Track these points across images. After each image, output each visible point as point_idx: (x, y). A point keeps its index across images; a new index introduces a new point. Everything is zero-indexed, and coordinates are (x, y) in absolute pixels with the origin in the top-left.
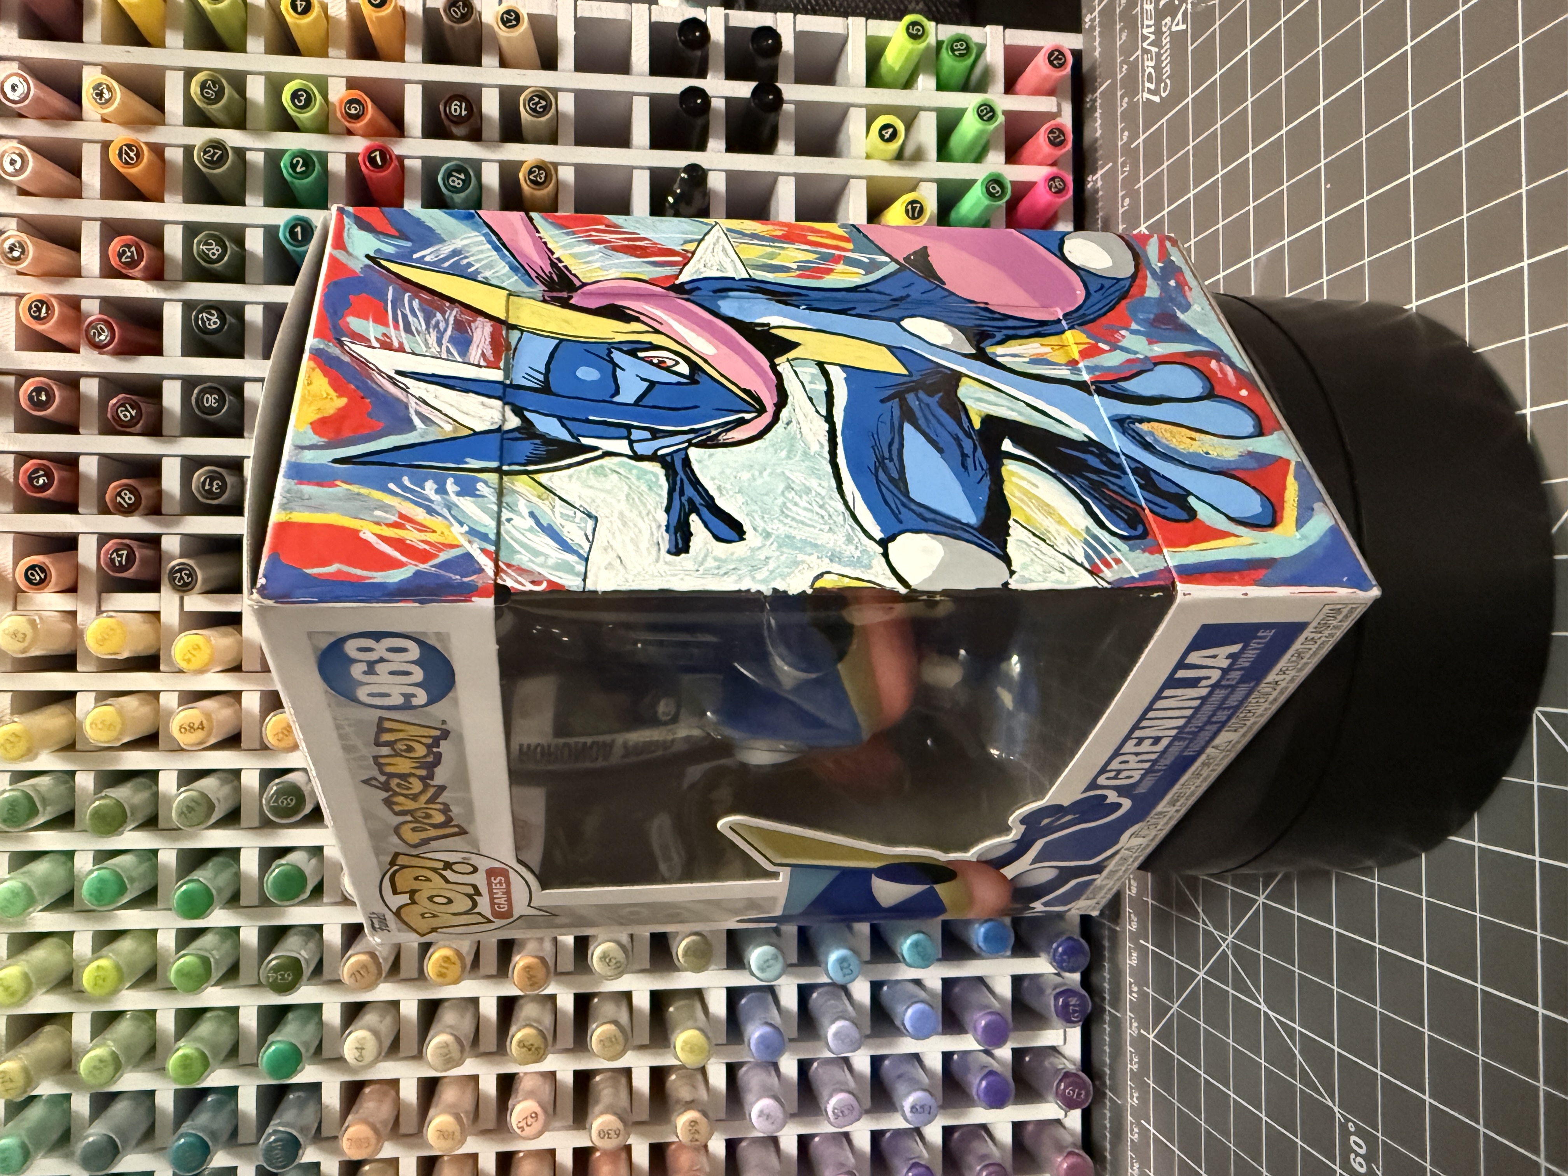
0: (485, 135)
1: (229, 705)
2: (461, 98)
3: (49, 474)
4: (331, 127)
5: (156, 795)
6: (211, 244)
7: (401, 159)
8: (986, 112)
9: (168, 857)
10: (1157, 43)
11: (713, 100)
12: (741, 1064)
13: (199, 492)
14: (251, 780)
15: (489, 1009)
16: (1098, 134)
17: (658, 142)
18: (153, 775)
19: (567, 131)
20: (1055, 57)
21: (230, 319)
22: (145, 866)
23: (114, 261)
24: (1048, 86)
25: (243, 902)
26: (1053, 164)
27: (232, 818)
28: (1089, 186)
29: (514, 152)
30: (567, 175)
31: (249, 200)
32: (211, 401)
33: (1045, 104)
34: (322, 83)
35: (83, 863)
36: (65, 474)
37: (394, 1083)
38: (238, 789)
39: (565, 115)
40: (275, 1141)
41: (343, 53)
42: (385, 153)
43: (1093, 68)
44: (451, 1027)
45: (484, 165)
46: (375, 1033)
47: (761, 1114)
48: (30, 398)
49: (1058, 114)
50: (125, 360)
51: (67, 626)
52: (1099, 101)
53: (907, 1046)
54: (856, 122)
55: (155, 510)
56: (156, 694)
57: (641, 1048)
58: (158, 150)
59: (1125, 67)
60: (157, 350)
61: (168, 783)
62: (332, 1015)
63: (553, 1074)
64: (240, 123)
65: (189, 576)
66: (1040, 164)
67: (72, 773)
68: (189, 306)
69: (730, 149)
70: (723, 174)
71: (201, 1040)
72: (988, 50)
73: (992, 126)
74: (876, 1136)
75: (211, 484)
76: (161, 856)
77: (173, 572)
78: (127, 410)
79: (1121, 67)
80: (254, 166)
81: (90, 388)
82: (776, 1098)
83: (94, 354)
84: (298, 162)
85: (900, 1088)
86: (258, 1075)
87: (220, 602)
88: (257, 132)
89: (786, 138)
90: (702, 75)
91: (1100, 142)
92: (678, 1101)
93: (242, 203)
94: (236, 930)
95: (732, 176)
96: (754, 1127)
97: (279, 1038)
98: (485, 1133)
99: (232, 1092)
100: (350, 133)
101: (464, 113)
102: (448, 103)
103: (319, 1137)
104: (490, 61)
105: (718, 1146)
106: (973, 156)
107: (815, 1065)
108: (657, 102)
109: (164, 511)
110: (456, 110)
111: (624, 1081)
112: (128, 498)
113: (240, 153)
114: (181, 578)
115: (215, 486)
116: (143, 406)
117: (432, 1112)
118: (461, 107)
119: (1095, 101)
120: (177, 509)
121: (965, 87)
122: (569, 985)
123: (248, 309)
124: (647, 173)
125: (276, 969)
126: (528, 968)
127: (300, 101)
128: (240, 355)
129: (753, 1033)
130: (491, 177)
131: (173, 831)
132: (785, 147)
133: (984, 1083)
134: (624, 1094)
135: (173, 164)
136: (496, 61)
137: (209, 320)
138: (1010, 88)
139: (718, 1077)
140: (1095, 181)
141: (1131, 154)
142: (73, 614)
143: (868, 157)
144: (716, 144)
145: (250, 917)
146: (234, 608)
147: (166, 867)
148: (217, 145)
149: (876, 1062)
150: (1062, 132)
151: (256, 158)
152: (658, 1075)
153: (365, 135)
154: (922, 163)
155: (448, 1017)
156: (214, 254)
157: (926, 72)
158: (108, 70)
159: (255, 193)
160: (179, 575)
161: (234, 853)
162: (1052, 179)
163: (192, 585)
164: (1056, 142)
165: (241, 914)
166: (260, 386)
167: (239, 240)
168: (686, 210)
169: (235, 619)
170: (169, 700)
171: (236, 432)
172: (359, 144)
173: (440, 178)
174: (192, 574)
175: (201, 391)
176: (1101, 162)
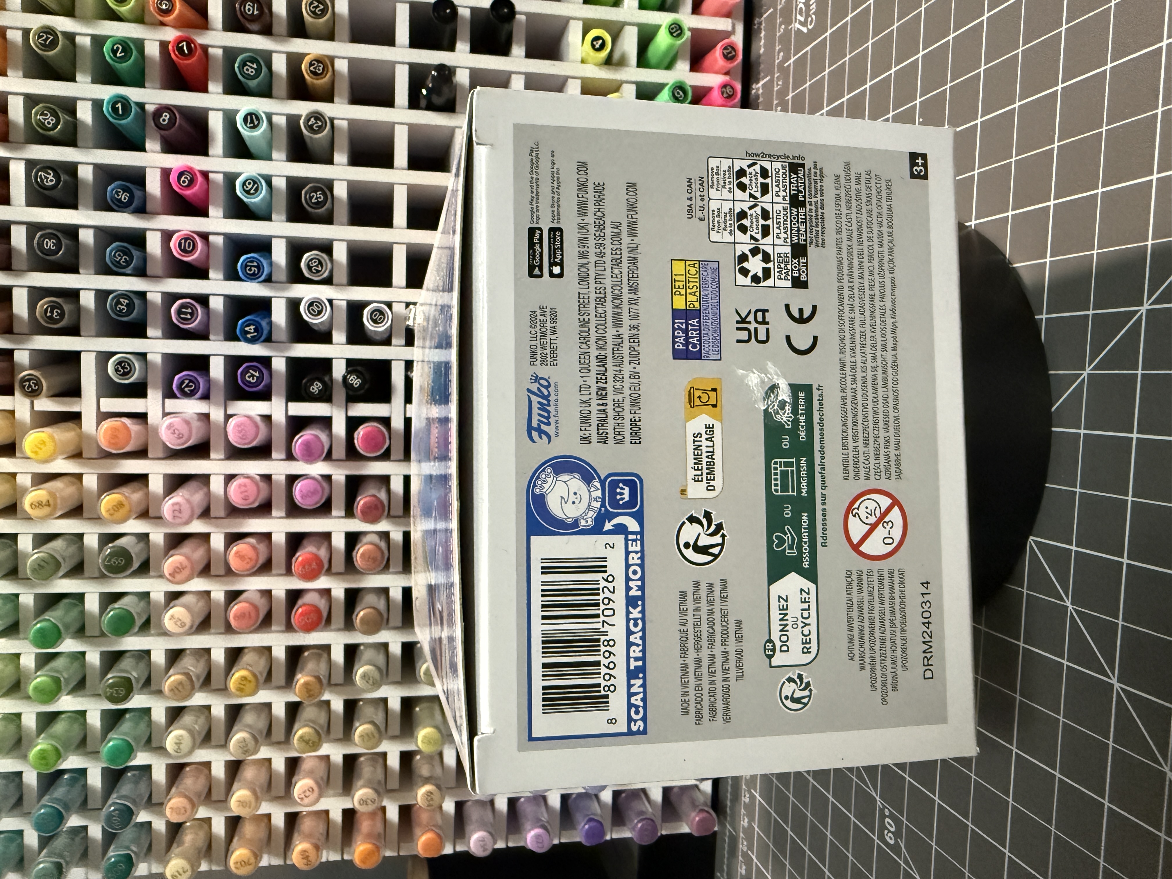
0: (275, 29)
1: (73, 484)
4: (147, 19)
5: (15, 552)
6: (47, 115)
7: (205, 48)
8: (676, 30)
9: (27, 599)
11: (460, 10)
13: (42, 317)
14: (91, 541)
15: (279, 711)
16: (762, 50)
17: (415, 42)
18: (13, 537)
19: (343, 29)
21: (65, 177)
22: (9, 607)
24: (725, 10)
25: (88, 633)
26: (727, 73)
27: (77, 570)
28: (754, 92)
29: (299, 45)
30: (342, 66)
31: (79, 77)
32: (50, 244)
33: (723, 24)
37: (208, 765)
38: (81, 547)
39: (341, 16)
40: (114, 810)
42: (191, 43)
44: (250, 726)
45: (274, 56)
46: (190, 731)
49: (733, 32)
52: (764, 25)
54: (574, 33)
55: (8, 331)
56: (13, 475)
57: (394, 738)
58: (2, 32)
60: (6, 200)
61: (25, 544)
62: (159, 715)
63: (328, 757)
64: (69, 12)
65: (36, 384)
66: (717, 72)
68: (30, 164)
69: (474, 50)
70: (468, 71)
71: (54, 736)
73: (679, 42)
74: (565, 798)
75: (52, 312)
76: (22, 600)
77: (23, 380)
80: (83, 48)
84: (118, 48)
86: (100, 761)
87: (64, 404)
88: (84, 19)
89: (518, 43)
91: (762, 58)
92: (421, 776)
93: (73, 80)
94: (83, 654)
95: (475, 72)
97: (117, 736)
98: (277, 799)
99: (83, 772)
100: (163, 24)
101: (256, 12)
102: (243, 4)
103: (150, 803)
105: (449, 806)
106: (665, 64)
108: (416, 9)
109: (15, 331)
110: (249, 10)
111: (381, 761)
113: (70, 37)
114: (30, 386)
115: (55, 314)
117: (236, 786)
118: (253, 7)
119: (760, 24)
120: (26, 330)
121: (661, 8)
122: (338, 693)
123: (80, 168)
124: (407, 67)
125: (111, 686)
126: (306, 684)
128: (74, 206)
130: (280, 65)
131: (28, 580)
132: (518, 50)
134: (380, 771)
135: (14, 44)
137: (46, 177)
138: (696, 10)
139: (451, 757)
140: (758, 88)
141: (784, 71)
143: (583, 61)
144: (463, 46)
145: (92, 644)
146: (75, 409)
147: (26, 607)
148: (49, 31)
150: (733, 49)
151: (83, 41)
152: (406, 758)
153: (174, 27)
154: (625, 68)
155: (248, 718)
156: (49, 123)
159: (84, 72)
160: (28, 383)
161: (80, 597)
162: (724, 86)
163: (39, 391)
164: (729, 57)
165: (86, 642)
166: (91, 232)
167: (73, 112)
168: (437, 100)
169: (76, 417)
170: (24, 480)
171: (74, 269)
172: (170, 34)
173: (236, 65)
174: (38, 383)
175: (41, 236)
176: (762, 74)
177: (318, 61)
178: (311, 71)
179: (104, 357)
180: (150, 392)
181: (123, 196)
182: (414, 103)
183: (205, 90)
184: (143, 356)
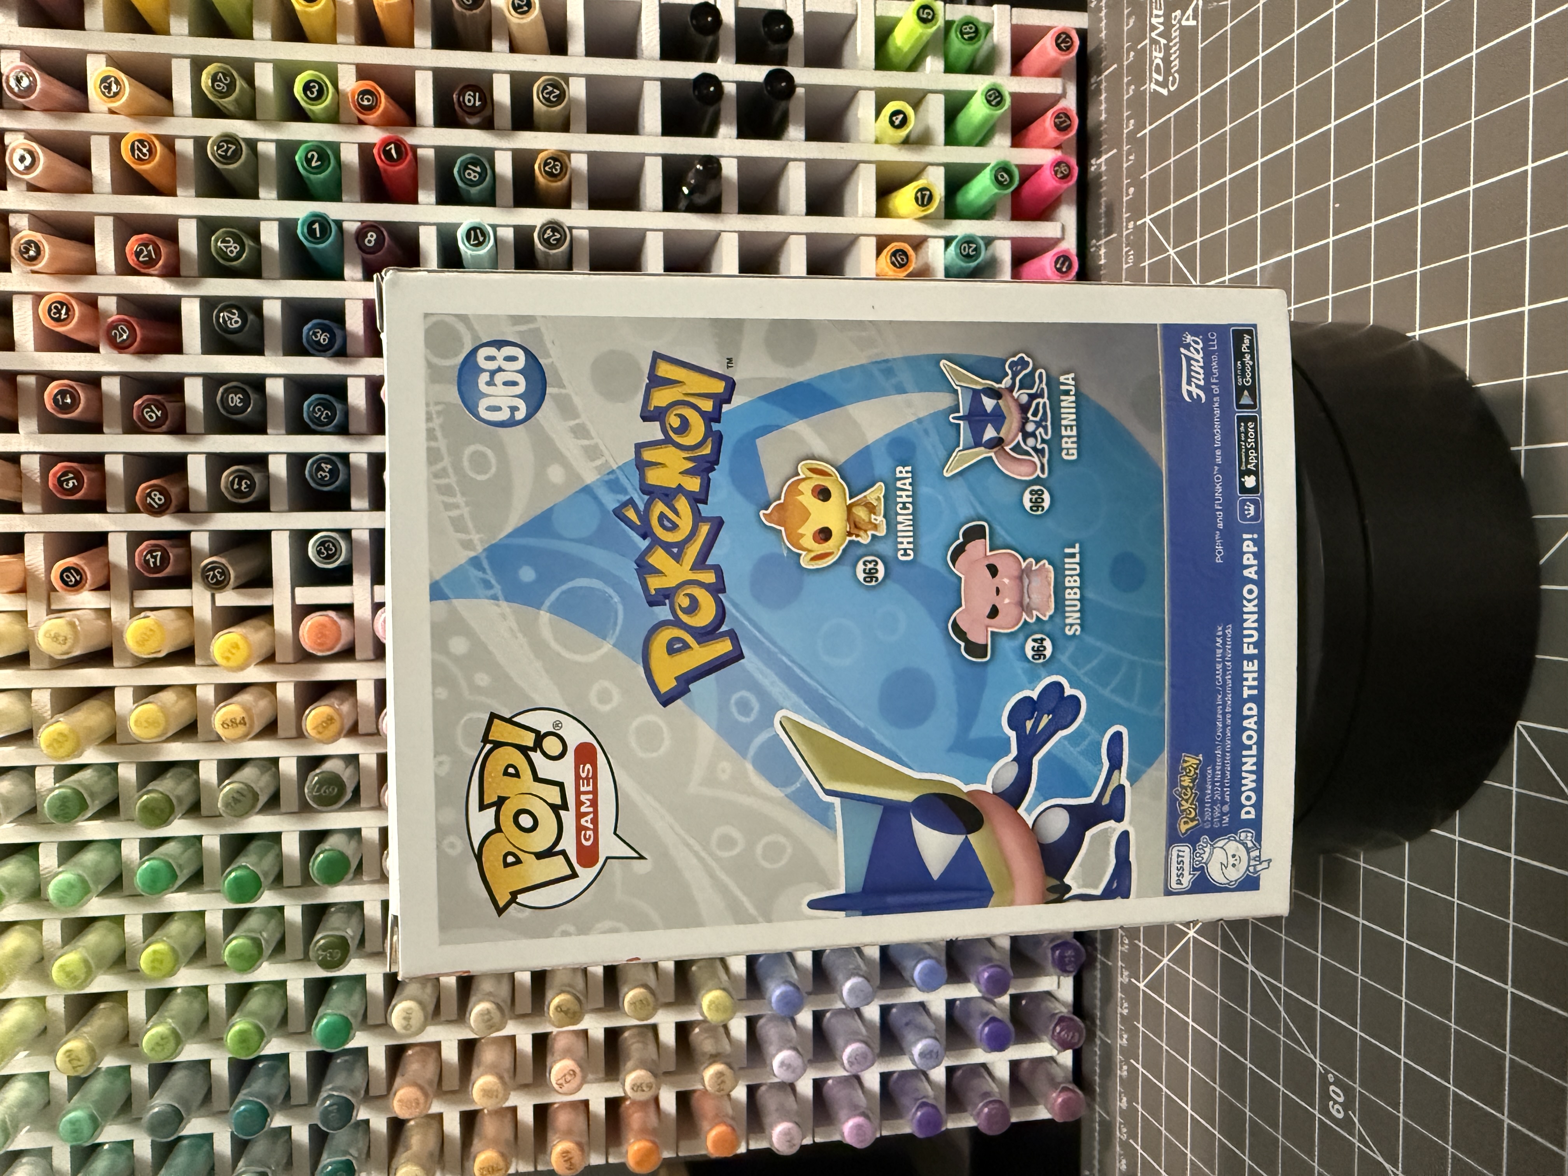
0: (497, 122)
1: (267, 696)
2: (475, 88)
3: (78, 477)
4: (343, 117)
5: (197, 782)
6: (229, 242)
7: (414, 148)
8: (994, 97)
9: (212, 842)
10: (1166, 34)
11: (725, 84)
12: (760, 1017)
13: (229, 492)
15: (524, 982)
16: (1103, 117)
17: (670, 128)
18: (194, 765)
19: (580, 118)
20: (1062, 40)
21: (251, 317)
22: (191, 851)
23: (132, 260)
24: (1054, 68)
25: (287, 881)
26: (1058, 148)
27: (273, 803)
28: (1093, 169)
29: (528, 140)
30: (579, 163)
31: (262, 193)
32: (236, 400)
33: (1049, 86)
34: (331, 71)
35: (131, 851)
36: (93, 475)
37: (437, 1045)
38: (277, 775)
39: (577, 103)
40: (330, 1105)
41: (352, 39)
42: (400, 145)
43: (1099, 50)
44: (490, 994)
45: (497, 154)
46: (420, 1003)
47: (782, 1064)
48: (55, 401)
49: (1063, 95)
50: (146, 359)
51: (101, 623)
52: (1104, 84)
53: (914, 995)
54: (865, 106)
55: (183, 508)
56: (192, 688)
57: (668, 1005)
58: (168, 142)
59: (1132, 54)
60: (177, 348)
61: (208, 773)
62: (376, 984)
63: (585, 1032)
64: (249, 114)
65: (222, 574)
66: (1044, 147)
67: (114, 766)
68: (209, 304)
69: (741, 135)
70: (735, 161)
71: (252, 1014)
72: (995, 29)
73: (999, 112)
74: (885, 1078)
75: (240, 484)
76: (205, 842)
77: (205, 570)
78: (153, 411)
79: (1128, 54)
80: (267, 157)
81: (111, 387)
82: (795, 1049)
83: (115, 354)
84: (313, 156)
85: (909, 1035)
86: (308, 1043)
87: (251, 596)
88: (267, 122)
89: (796, 123)
90: (711, 58)
91: (1104, 126)
92: (704, 1054)
93: (256, 196)
94: (281, 909)
95: (744, 162)
96: (775, 1075)
97: (329, 1011)
98: (524, 1087)
99: (284, 1058)
100: (361, 122)
101: (478, 103)
102: (462, 93)
103: (369, 1098)
104: (500, 45)
105: (740, 1093)
106: (979, 138)
107: (828, 1015)
108: (668, 87)
109: (192, 508)
110: (469, 101)
111: (650, 1035)
112: (158, 498)
113: (252, 144)
114: (214, 576)
115: (244, 486)
116: (168, 406)
117: (475, 1072)
118: (474, 97)
119: (1099, 83)
120: (204, 506)
121: (973, 68)
123: (266, 304)
124: (659, 160)
125: (324, 948)
127: (312, 93)
128: (260, 352)
129: (774, 991)
130: (504, 166)
131: (214, 817)
132: (796, 132)
133: (987, 1029)
134: (652, 1048)
135: (184, 157)
136: (506, 46)
137: (230, 319)
138: (1016, 70)
139: (739, 1029)
140: (1099, 164)
141: (1137, 143)
142: (108, 611)
143: (878, 141)
144: (727, 131)
145: (293, 896)
146: (265, 602)
147: (211, 852)
148: (229, 139)
149: (885, 1011)
150: (1067, 116)
151: (268, 149)
152: (683, 1030)
153: (375, 125)
154: (931, 147)
155: (486, 986)
156: (232, 252)
157: (935, 54)
158: (114, 60)
159: (268, 186)
160: (212, 573)
161: (276, 837)
162: (1058, 164)
163: (226, 582)
164: (1062, 127)
165: (286, 895)
166: (280, 382)
167: (255, 235)
168: (700, 199)
169: (266, 612)
170: (206, 694)
171: (260, 429)
172: (373, 135)
173: (456, 170)
174: (224, 573)
175: (226, 390)
176: (1104, 147)
177: (555, 159)
178: (545, 171)
179: (301, 537)
180: (356, 578)
181: (323, 337)
182: (670, 204)
183: (414, 201)
184: (346, 533)
